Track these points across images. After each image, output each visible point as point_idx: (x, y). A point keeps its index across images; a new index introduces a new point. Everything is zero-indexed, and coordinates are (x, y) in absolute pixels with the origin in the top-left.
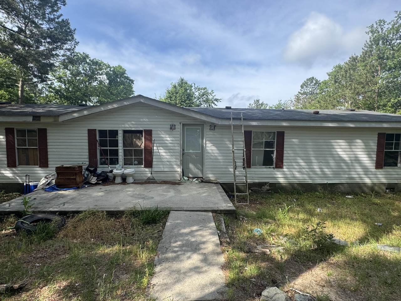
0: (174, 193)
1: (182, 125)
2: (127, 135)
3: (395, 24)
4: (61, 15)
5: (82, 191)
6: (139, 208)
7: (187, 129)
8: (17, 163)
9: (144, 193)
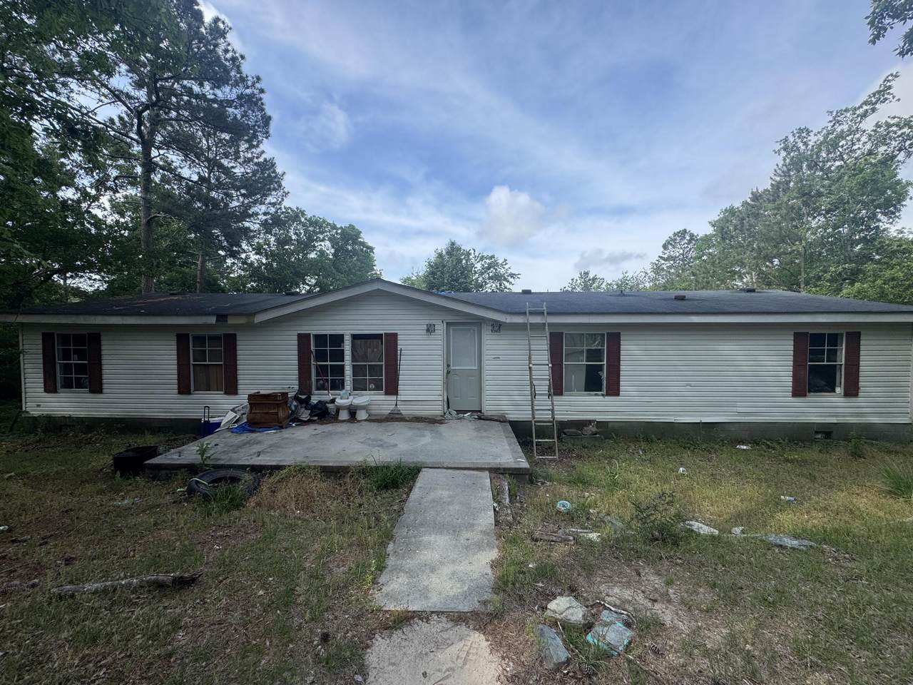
0: (431, 438)
1: (445, 324)
2: (358, 342)
3: (829, 134)
4: (263, 152)
5: (287, 433)
6: (371, 462)
7: (453, 330)
8: (192, 389)
9: (381, 438)
